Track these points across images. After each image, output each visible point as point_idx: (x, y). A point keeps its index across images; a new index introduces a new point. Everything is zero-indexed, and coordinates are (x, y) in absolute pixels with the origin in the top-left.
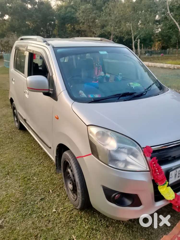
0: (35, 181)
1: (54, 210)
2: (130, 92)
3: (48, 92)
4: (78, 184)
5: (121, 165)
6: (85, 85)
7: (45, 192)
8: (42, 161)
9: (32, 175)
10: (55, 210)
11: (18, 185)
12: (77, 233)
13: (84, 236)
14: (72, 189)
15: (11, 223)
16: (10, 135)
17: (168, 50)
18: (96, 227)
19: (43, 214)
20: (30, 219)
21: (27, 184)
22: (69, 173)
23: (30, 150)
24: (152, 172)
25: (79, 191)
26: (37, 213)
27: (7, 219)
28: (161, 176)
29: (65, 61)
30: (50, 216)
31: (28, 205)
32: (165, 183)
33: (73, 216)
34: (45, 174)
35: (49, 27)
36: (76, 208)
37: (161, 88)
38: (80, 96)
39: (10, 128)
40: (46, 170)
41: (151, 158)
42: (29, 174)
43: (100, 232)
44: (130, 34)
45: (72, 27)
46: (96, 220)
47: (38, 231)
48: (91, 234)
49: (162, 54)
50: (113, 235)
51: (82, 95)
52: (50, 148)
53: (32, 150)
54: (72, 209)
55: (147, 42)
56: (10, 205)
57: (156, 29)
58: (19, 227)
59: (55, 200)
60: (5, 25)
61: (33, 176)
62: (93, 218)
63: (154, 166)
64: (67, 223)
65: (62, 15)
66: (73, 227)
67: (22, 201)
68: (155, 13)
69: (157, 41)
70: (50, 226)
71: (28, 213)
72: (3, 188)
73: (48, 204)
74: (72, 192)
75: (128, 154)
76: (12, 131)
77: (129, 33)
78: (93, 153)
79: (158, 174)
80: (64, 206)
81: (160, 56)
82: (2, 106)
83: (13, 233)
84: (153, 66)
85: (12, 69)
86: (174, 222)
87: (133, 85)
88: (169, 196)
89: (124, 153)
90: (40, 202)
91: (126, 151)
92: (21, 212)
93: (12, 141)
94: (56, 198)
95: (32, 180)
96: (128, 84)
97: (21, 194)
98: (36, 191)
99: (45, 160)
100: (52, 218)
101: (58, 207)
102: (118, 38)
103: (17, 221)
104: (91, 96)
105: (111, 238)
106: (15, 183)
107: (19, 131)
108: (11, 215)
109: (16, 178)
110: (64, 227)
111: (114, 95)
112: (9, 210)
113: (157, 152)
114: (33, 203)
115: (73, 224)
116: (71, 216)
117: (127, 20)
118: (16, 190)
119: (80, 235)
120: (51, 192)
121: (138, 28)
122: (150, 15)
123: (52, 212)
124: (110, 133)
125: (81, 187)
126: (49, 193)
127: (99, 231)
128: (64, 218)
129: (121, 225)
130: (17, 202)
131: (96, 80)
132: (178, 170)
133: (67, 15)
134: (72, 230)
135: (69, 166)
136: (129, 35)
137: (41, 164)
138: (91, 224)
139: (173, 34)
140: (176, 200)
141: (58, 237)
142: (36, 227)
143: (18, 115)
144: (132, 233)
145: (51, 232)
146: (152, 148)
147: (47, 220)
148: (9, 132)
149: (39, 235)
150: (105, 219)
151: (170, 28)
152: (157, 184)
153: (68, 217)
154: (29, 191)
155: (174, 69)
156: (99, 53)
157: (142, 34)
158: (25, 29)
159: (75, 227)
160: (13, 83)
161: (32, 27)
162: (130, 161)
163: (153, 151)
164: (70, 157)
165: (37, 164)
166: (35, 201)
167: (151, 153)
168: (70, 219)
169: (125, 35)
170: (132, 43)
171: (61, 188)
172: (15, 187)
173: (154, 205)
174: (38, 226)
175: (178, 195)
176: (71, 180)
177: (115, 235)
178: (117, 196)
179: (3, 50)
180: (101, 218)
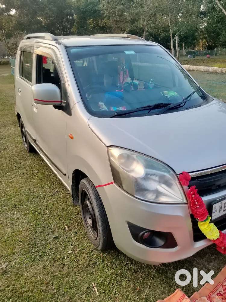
0: (47, 215)
1: (70, 252)
2: (164, 102)
3: (61, 105)
4: (98, 219)
5: (151, 197)
6: (107, 95)
7: (59, 229)
8: (56, 190)
9: (44, 208)
10: (72, 252)
11: (26, 220)
12: (98, 280)
13: (106, 283)
14: (92, 226)
15: (17, 267)
16: (17, 159)
17: (215, 49)
18: (122, 272)
19: (56, 257)
20: (40, 262)
21: (37, 219)
22: (87, 206)
23: (42, 178)
24: (190, 205)
25: (100, 228)
26: (48, 255)
27: (13, 263)
28: (202, 210)
29: (84, 65)
30: (65, 259)
31: (39, 245)
32: (207, 219)
33: (93, 258)
34: (60, 207)
35: (66, 23)
36: (97, 248)
37: (204, 97)
38: (100, 109)
39: (18, 151)
40: (61, 202)
41: (189, 186)
42: (40, 207)
43: (126, 279)
44: (168, 30)
45: (95, 22)
46: (121, 264)
47: (50, 278)
48: (115, 281)
49: (208, 56)
50: (142, 283)
51: (103, 107)
52: (65, 175)
53: (45, 177)
54: (92, 250)
55: (189, 40)
56: (17, 246)
57: (201, 23)
58: (27, 272)
59: (72, 238)
60: (12, 22)
61: (45, 210)
62: (118, 261)
63: (192, 197)
64: (86, 268)
65: (81, 7)
66: (92, 272)
67: (31, 240)
68: (200, 3)
69: (202, 39)
70: (65, 270)
71: (38, 255)
72: (8, 225)
73: (63, 244)
74: (92, 228)
75: (160, 182)
76: (20, 155)
77: (166, 29)
78: (115, 182)
79: (198, 206)
80: (82, 247)
81: (206, 57)
82: (9, 124)
83: (19, 280)
84: (196, 70)
85: (17, 77)
86: (218, 267)
87: (168, 94)
88: (212, 235)
89: (155, 181)
90: (53, 241)
91: (157, 178)
92: (30, 254)
93: (20, 166)
94: (72, 237)
95: (44, 214)
96: (161, 93)
97: (30, 232)
98: (49, 228)
99: (60, 189)
100: (67, 262)
101: (75, 247)
102: (152, 36)
103: (24, 264)
104: (113, 109)
105: (139, 287)
106: (23, 219)
107: (28, 154)
108: (17, 258)
109: (25, 212)
110: (82, 273)
111: (143, 107)
112: (14, 251)
113: (197, 179)
114: (45, 243)
115: (93, 268)
116: (91, 259)
117: (163, 12)
118: (23, 227)
119: (102, 282)
120: (67, 229)
121: (177, 22)
122: (193, 5)
123: (67, 254)
124: (136, 155)
125: (102, 223)
126: (64, 230)
127: (125, 277)
128: (82, 261)
129: (152, 270)
130: (24, 242)
131: (121, 88)
132: (223, 202)
133: (88, 7)
134: (91, 275)
135: (88, 197)
136: (166, 31)
137: (56, 194)
138: (115, 268)
139: (223, 30)
140: (221, 240)
141: (74, 284)
142: (48, 272)
143: (27, 134)
144: (165, 280)
145: (66, 279)
146: (190, 174)
147: (62, 264)
148: (17, 155)
149: (51, 283)
150: (133, 262)
151: (218, 22)
152: (197, 220)
153: (86, 260)
154: (40, 228)
155: (222, 73)
156: (124, 53)
157: (183, 30)
158: (36, 26)
159: (95, 272)
160: (19, 94)
161: (45, 24)
162: (161, 191)
163: (191, 178)
164: (88, 186)
165: (50, 195)
166: (47, 241)
167: (189, 181)
168: (89, 262)
169: (160, 32)
170: (170, 42)
171: (79, 224)
172: (23, 223)
173: (193, 245)
174: (50, 272)
175: (224, 234)
176: (91, 214)
177: (144, 283)
178: (146, 234)
179: (10, 53)
180: (128, 262)
